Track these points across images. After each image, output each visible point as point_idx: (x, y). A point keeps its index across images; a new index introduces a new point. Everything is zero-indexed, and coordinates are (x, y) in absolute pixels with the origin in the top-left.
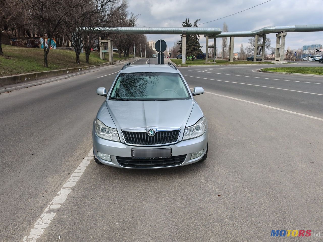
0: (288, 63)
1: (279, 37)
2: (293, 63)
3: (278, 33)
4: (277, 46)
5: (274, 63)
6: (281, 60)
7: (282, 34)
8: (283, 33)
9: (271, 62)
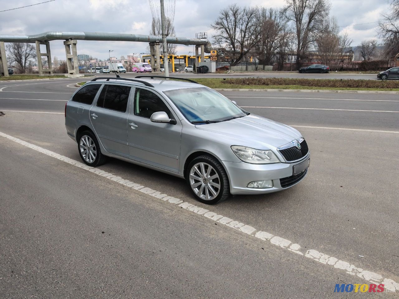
0: (85, 76)
1: (69, 46)
2: (91, 76)
3: (65, 40)
4: (67, 56)
5: (68, 77)
6: (76, 73)
7: (72, 42)
8: (73, 40)
9: (64, 76)
